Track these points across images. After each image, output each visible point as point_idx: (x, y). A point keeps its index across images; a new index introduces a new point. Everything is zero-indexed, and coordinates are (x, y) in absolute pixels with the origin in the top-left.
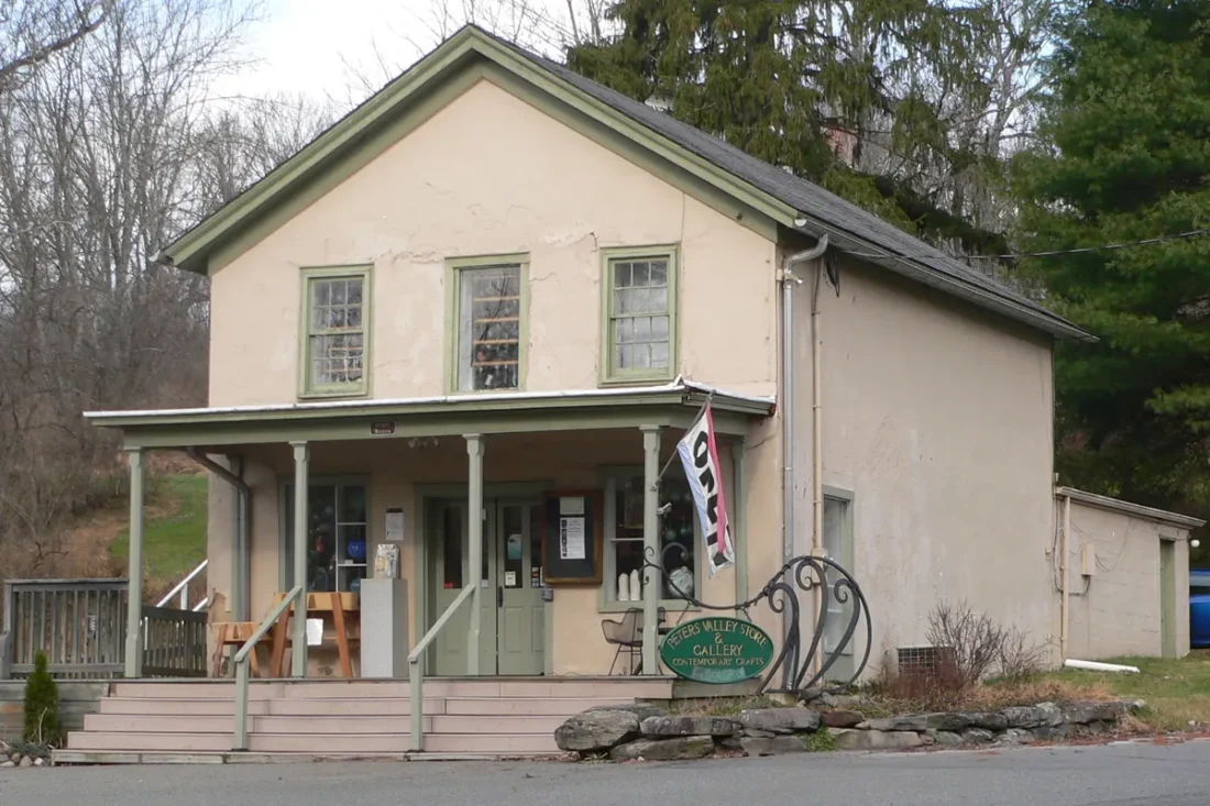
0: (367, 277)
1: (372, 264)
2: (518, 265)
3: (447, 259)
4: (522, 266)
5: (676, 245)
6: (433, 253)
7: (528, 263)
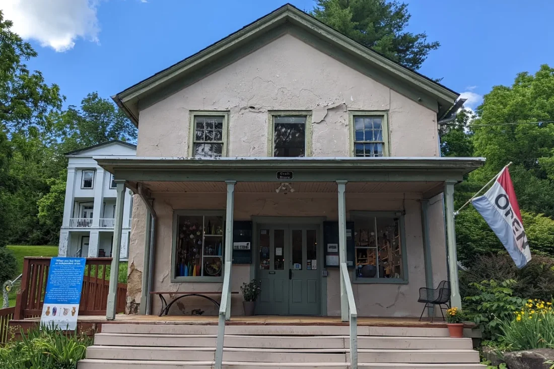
0: (226, 117)
1: (229, 111)
2: (306, 116)
3: (268, 111)
4: (308, 116)
5: (387, 111)
6: (261, 108)
7: (311, 115)
